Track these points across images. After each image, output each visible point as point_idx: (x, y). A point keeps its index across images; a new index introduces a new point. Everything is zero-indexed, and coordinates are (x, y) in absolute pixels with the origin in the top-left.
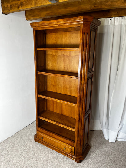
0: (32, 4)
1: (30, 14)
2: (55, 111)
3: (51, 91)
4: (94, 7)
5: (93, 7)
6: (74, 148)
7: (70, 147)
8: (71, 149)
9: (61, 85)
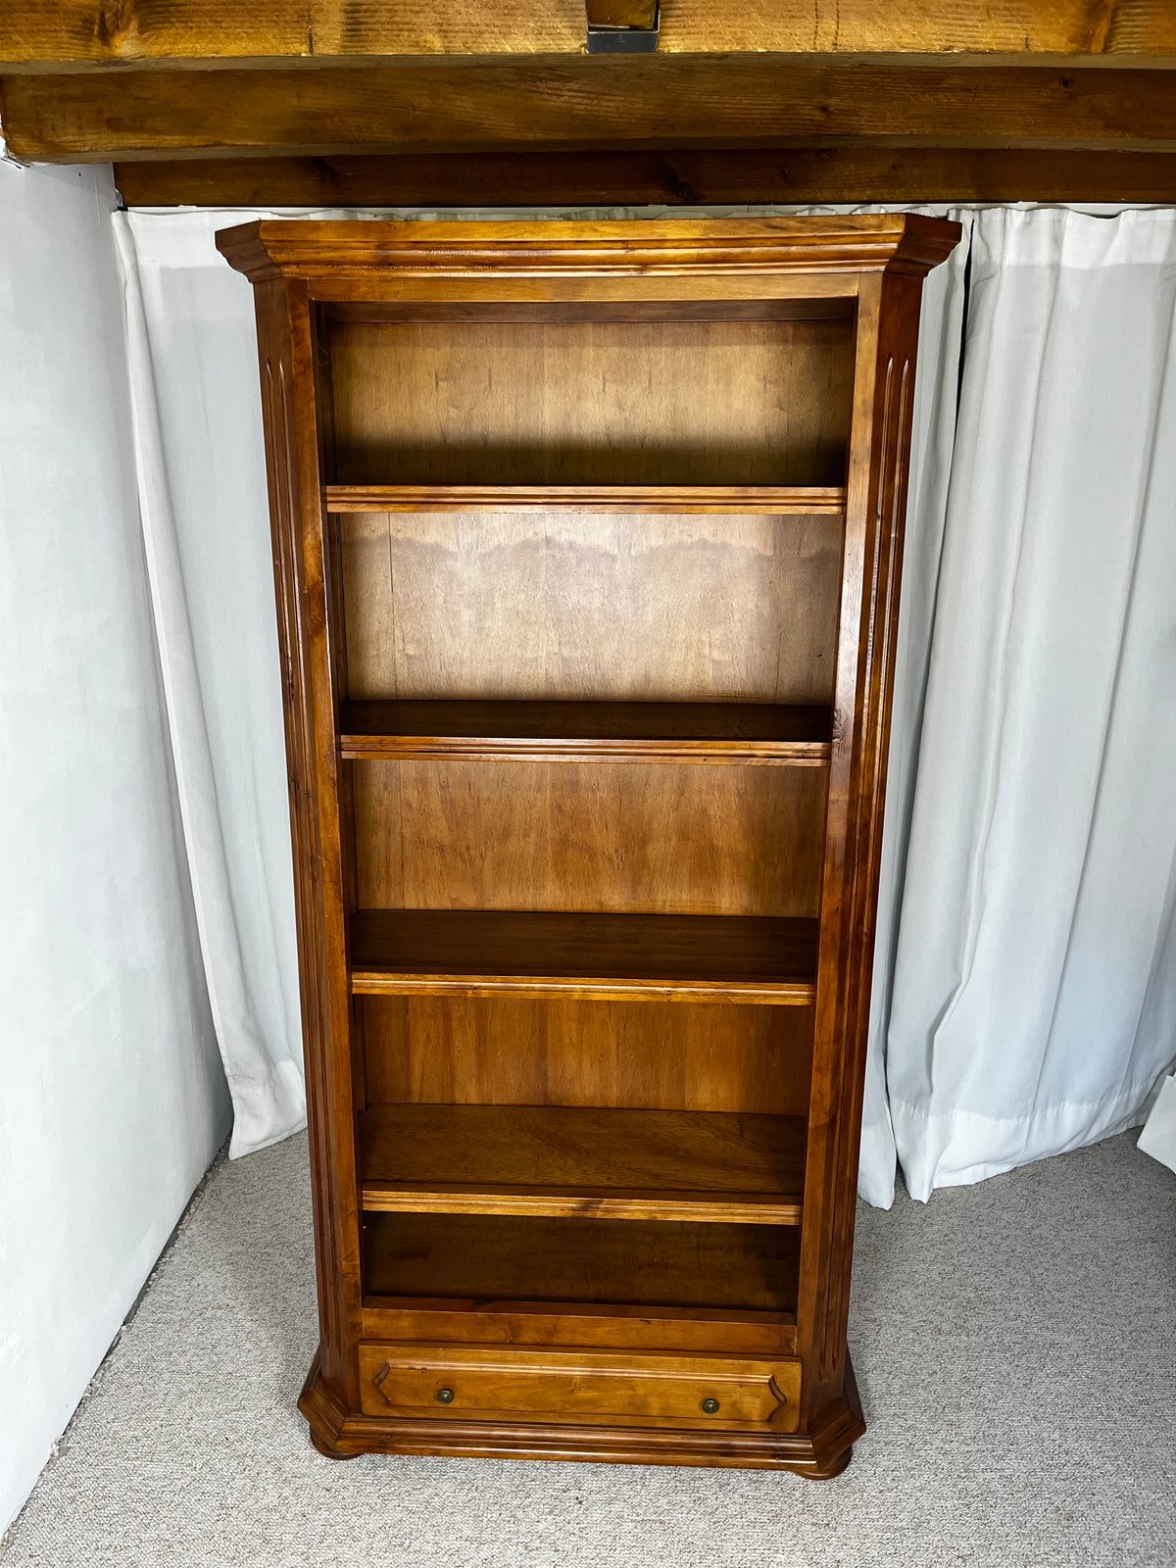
0: (306, 18)
1: (61, 99)
2: (469, 1093)
3: (411, 903)
4: (819, 116)
5: (809, 112)
6: (796, 1369)
7: (760, 1374)
8: (772, 1382)
9: (526, 835)
